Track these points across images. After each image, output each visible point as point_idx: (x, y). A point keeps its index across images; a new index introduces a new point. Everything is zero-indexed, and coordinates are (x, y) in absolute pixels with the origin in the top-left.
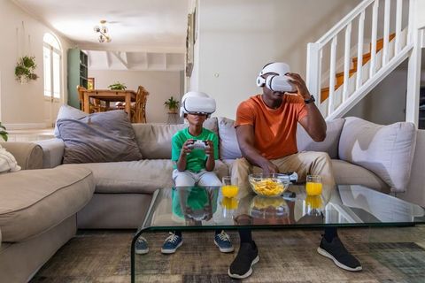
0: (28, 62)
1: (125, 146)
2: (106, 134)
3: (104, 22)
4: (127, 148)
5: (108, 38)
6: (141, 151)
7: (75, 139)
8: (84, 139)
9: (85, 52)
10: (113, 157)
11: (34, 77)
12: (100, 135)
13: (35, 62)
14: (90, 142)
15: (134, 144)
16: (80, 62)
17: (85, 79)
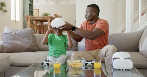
0: (3, 4)
1: (29, 45)
2: (21, 39)
4: (31, 46)
6: (37, 47)
7: (8, 42)
8: (11, 42)
10: (24, 50)
11: (6, 11)
12: (19, 40)
14: (14, 43)
15: (34, 44)
16: (30, 2)
17: (32, 10)
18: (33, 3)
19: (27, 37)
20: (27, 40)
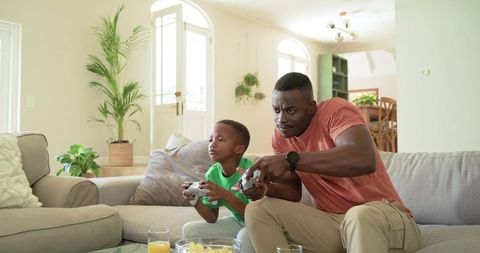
0: (251, 80)
3: (344, 14)
5: (353, 34)
9: (341, 56)
11: (261, 97)
12: (180, 171)
13: (260, 79)
16: (334, 70)
17: (344, 92)
18: (346, 73)
19: (202, 164)
20: (197, 172)
